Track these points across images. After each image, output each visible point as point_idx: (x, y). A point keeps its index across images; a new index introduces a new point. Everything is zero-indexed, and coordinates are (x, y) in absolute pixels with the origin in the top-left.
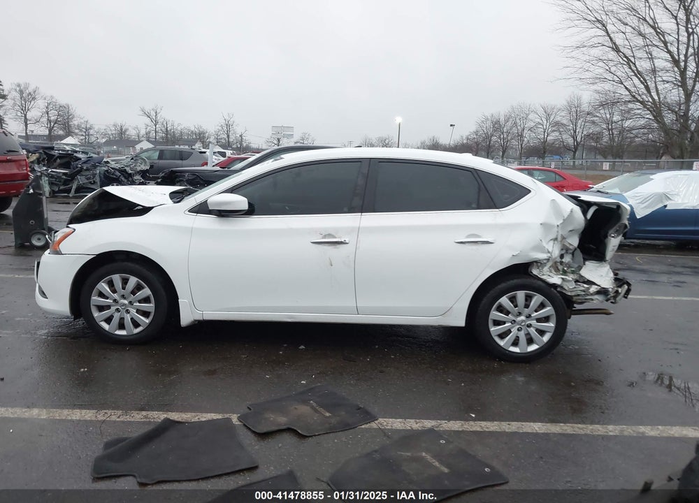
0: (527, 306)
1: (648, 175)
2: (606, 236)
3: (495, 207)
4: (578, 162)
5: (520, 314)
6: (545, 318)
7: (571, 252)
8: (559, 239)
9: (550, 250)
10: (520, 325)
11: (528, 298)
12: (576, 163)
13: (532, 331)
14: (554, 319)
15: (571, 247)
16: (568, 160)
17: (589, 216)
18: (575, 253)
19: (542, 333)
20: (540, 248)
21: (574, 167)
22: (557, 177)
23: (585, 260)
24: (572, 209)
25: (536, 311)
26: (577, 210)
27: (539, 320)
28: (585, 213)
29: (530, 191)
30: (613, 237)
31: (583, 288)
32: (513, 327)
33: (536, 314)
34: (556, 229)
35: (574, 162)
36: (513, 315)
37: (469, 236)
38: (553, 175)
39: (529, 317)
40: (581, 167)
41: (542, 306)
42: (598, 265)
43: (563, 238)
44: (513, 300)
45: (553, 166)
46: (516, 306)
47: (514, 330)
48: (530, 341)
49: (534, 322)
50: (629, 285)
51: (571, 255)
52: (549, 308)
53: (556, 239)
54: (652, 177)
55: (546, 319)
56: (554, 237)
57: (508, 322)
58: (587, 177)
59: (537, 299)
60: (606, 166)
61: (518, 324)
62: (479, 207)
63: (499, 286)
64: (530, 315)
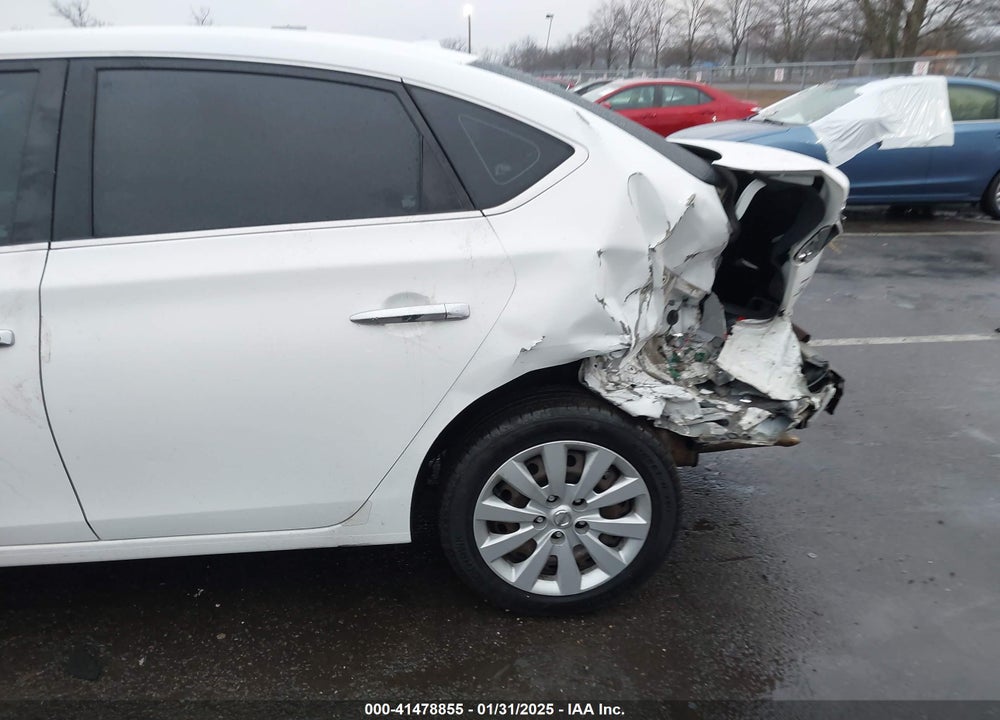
0: (573, 478)
1: (851, 88)
2: (784, 258)
3: (472, 203)
4: (739, 70)
5: (556, 500)
6: (623, 504)
7: (697, 302)
8: (659, 282)
9: (630, 324)
10: (559, 526)
11: (575, 458)
12: (737, 72)
13: (591, 539)
14: (645, 504)
15: (694, 294)
16: (725, 67)
17: (741, 210)
18: (707, 304)
19: (614, 541)
20: (599, 323)
21: (733, 79)
22: (702, 95)
23: (731, 319)
24: (693, 198)
25: (598, 489)
26: (709, 197)
27: (606, 512)
28: (729, 202)
29: (570, 151)
30: (803, 260)
31: (722, 416)
32: (541, 534)
33: (599, 496)
34: (646, 263)
35: (733, 71)
36: (537, 504)
37: (393, 301)
38: (696, 93)
39: (579, 503)
40: (743, 79)
41: (615, 474)
42: (763, 330)
43: (671, 276)
44: (534, 465)
45: (699, 79)
46: (543, 481)
47: (543, 542)
48: (586, 563)
49: (595, 518)
50: (837, 379)
51: (696, 311)
52: (630, 481)
53: (648, 288)
54: (859, 90)
55: (627, 507)
56: (642, 282)
57: (527, 523)
58: (751, 95)
59: (599, 458)
60: (779, 75)
61: (552, 525)
62: (423, 207)
63: (496, 433)
64: (583, 501)
